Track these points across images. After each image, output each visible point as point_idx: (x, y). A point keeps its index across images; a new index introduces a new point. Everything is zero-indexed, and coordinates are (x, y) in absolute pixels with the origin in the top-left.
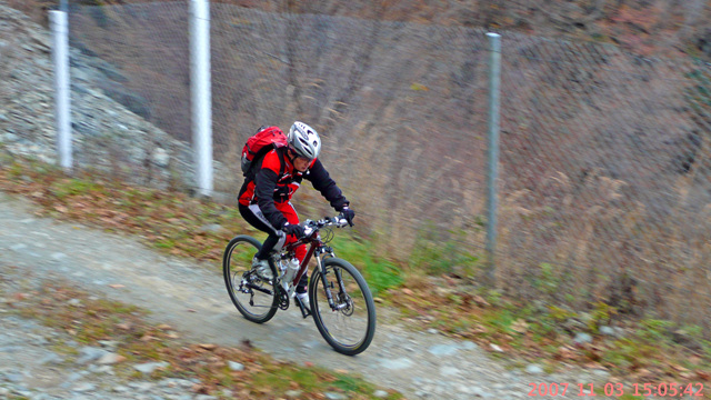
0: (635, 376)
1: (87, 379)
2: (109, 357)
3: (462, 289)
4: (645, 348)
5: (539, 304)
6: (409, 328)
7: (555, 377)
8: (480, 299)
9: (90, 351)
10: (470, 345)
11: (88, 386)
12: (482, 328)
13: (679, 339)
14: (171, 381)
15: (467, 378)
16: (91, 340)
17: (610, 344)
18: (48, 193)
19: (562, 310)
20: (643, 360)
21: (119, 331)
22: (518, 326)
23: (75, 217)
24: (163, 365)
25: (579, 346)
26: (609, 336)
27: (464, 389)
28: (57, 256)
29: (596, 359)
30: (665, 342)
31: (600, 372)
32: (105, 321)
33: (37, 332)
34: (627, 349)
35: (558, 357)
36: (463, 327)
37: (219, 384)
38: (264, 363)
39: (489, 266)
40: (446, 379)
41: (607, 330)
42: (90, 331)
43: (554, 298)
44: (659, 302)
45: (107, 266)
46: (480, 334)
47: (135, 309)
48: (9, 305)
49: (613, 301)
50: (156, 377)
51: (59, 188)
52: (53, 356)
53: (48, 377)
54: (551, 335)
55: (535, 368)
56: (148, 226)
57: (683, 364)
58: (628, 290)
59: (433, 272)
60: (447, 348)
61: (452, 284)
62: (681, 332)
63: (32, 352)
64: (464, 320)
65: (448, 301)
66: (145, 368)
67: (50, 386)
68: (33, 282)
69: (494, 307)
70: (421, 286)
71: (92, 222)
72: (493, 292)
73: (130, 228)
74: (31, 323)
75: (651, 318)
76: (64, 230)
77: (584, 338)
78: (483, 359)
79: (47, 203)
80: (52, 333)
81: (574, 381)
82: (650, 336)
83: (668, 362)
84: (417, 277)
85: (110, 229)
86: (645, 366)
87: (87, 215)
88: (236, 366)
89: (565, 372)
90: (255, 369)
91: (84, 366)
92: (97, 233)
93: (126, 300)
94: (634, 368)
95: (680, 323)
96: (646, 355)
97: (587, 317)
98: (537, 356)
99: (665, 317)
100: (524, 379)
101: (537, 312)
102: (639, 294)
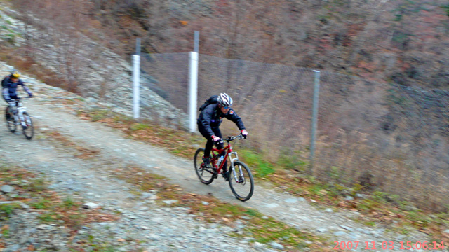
0: (371, 215)
1: (145, 205)
2: (154, 197)
3: (299, 176)
4: (375, 203)
5: (331, 183)
6: (277, 191)
7: (338, 214)
8: (307, 180)
9: (146, 194)
10: (302, 199)
11: (145, 208)
12: (308, 192)
13: (389, 200)
14: (178, 208)
15: (301, 213)
16: (146, 189)
17: (360, 201)
18: (129, 129)
19: (341, 186)
20: (374, 208)
21: (158, 186)
22: (322, 192)
23: (139, 139)
24: (175, 201)
25: (348, 202)
26: (360, 198)
27: (300, 217)
28: (133, 154)
29: (355, 207)
30: (384, 201)
31: (356, 213)
32: (152, 182)
33: (124, 185)
34: (368, 204)
35: (339, 206)
36: (299, 191)
37: (198, 210)
38: (217, 202)
39: (310, 167)
40: (292, 213)
41: (359, 195)
42: (146, 186)
43: (338, 181)
44: (382, 184)
45: (153, 160)
46: (306, 195)
47: (164, 178)
48: (113, 173)
49: (362, 184)
50: (172, 206)
51: (134, 126)
52: (130, 195)
53: (129, 204)
54: (336, 196)
55: (329, 210)
56: (170, 144)
57: (391, 210)
58: (368, 179)
59: (287, 168)
60: (293, 200)
61: (295, 174)
62: (391, 197)
63: (123, 193)
64: (300, 189)
65: (293, 180)
66: (168, 202)
67: (129, 207)
68: (123, 165)
69: (313, 184)
70: (282, 174)
71: (147, 141)
72: (312, 177)
73: (162, 144)
74: (121, 181)
75: (378, 191)
76: (136, 144)
77: (349, 198)
78: (307, 205)
79: (129, 132)
80: (130, 185)
81: (345, 216)
82: (378, 199)
83: (385, 209)
84: (280, 170)
85: (154, 144)
86: (374, 211)
87: (145, 138)
88: (205, 203)
89: (342, 212)
90: (213, 205)
91: (142, 200)
92: (148, 146)
93: (160, 174)
94: (371, 212)
95: (391, 193)
96: (376, 206)
97: (351, 189)
98: (330, 204)
99: (383, 191)
100: (325, 214)
101: (330, 187)
102: (373, 181)
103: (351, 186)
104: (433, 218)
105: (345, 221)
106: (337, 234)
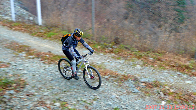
0: (118, 54)
1: (21, 59)
2: (24, 55)
3: (89, 41)
6: (79, 48)
7: (105, 55)
8: (92, 43)
9: (21, 54)
11: (21, 60)
13: (127, 48)
14: (35, 59)
16: (20, 52)
18: (11, 26)
19: (106, 44)
21: (26, 50)
22: (98, 47)
23: (16, 30)
24: (34, 56)
25: (109, 50)
26: (115, 48)
28: (13, 37)
29: (112, 52)
30: (124, 49)
31: (113, 54)
32: (23, 49)
33: (11, 51)
34: (118, 50)
35: (106, 52)
37: (45, 59)
38: (53, 55)
39: (93, 37)
42: (21, 50)
43: (105, 42)
44: (123, 42)
45: (23, 39)
47: (29, 46)
48: (5, 46)
49: (115, 42)
50: (33, 58)
51: (13, 24)
52: (14, 55)
53: (13, 59)
54: (104, 48)
55: (102, 54)
56: (29, 31)
57: (127, 52)
58: (117, 40)
61: (87, 40)
62: (127, 47)
63: (10, 54)
66: (31, 57)
67: (13, 61)
68: (9, 42)
69: (95, 44)
71: (19, 30)
72: (94, 41)
73: (26, 31)
74: (9, 50)
75: (122, 45)
76: (14, 32)
77: (110, 48)
80: (13, 51)
81: (108, 56)
82: (122, 48)
83: (124, 52)
85: (23, 32)
86: (120, 53)
87: (19, 29)
88: (48, 56)
90: (51, 56)
91: (19, 57)
92: (20, 33)
93: (26, 45)
95: (127, 45)
96: (121, 51)
97: (111, 45)
98: (102, 52)
99: (124, 44)
100: (100, 56)
101: (102, 44)
102: (119, 40)
103: (110, 43)
104: (144, 54)
105: (109, 58)
106: (105, 64)
